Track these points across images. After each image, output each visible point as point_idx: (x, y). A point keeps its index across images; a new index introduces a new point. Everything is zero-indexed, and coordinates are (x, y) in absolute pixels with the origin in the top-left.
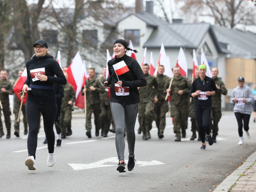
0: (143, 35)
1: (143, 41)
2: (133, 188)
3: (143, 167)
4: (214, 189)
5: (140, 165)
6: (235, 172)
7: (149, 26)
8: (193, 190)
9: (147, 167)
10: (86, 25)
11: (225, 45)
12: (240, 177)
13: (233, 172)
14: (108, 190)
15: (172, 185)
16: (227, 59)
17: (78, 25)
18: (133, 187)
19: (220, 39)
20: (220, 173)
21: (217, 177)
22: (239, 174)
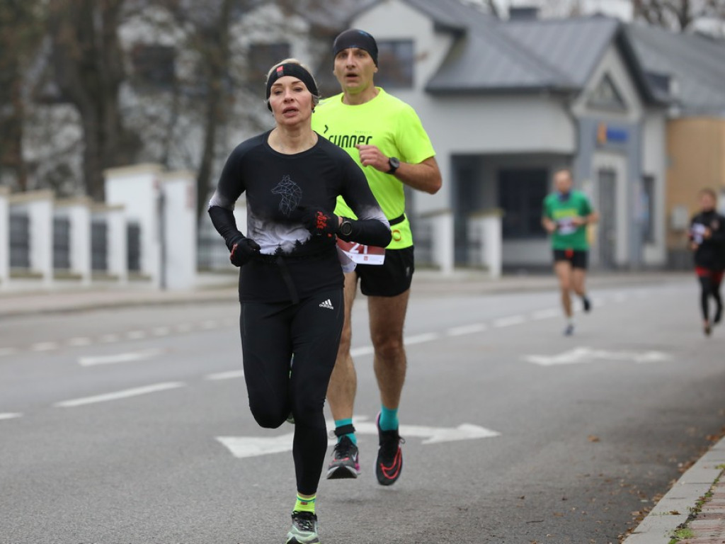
0: (424, 56)
1: (424, 72)
2: (408, 510)
3: (436, 446)
4: (645, 509)
5: (427, 438)
6: (705, 457)
7: (440, 28)
8: (585, 514)
9: (447, 444)
10: (256, 27)
11: (664, 81)
12: (721, 474)
13: (699, 456)
14: (338, 516)
15: (523, 498)
16: (669, 123)
17: (235, 29)
18: (410, 505)
19: (650, 61)
20: (660, 459)
21: (653, 472)
22: (718, 464)
